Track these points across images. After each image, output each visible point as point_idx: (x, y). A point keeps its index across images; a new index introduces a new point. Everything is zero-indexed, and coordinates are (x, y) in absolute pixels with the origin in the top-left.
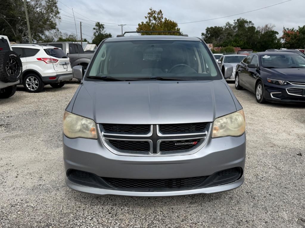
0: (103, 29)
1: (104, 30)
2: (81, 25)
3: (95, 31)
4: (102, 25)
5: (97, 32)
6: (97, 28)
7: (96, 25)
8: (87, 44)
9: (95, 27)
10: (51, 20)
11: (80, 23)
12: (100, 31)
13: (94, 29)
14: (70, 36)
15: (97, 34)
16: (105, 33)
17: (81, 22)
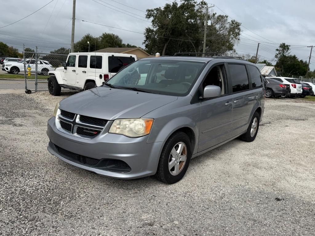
0: (287, 51)
1: (289, 51)
2: (258, 47)
3: (277, 52)
4: (287, 46)
5: (280, 54)
6: (281, 49)
7: (280, 47)
8: (265, 66)
9: (278, 49)
10: (230, 41)
11: (258, 44)
12: (284, 52)
13: (277, 50)
14: (253, 57)
15: (279, 56)
16: (290, 55)
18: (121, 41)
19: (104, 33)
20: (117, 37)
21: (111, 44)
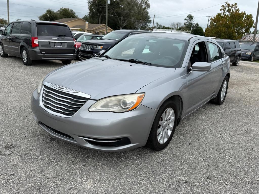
0: (192, 20)
4: (192, 16)
5: (188, 22)
13: (185, 19)
17: (154, 15)
18: (74, 13)
19: (62, 8)
20: (72, 11)
21: (66, 16)
